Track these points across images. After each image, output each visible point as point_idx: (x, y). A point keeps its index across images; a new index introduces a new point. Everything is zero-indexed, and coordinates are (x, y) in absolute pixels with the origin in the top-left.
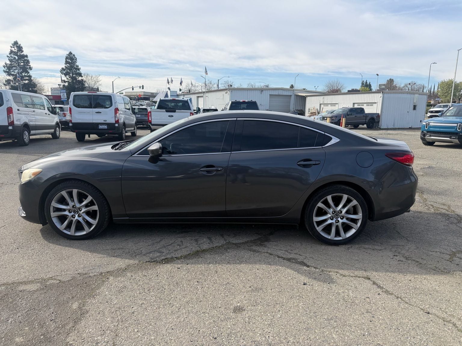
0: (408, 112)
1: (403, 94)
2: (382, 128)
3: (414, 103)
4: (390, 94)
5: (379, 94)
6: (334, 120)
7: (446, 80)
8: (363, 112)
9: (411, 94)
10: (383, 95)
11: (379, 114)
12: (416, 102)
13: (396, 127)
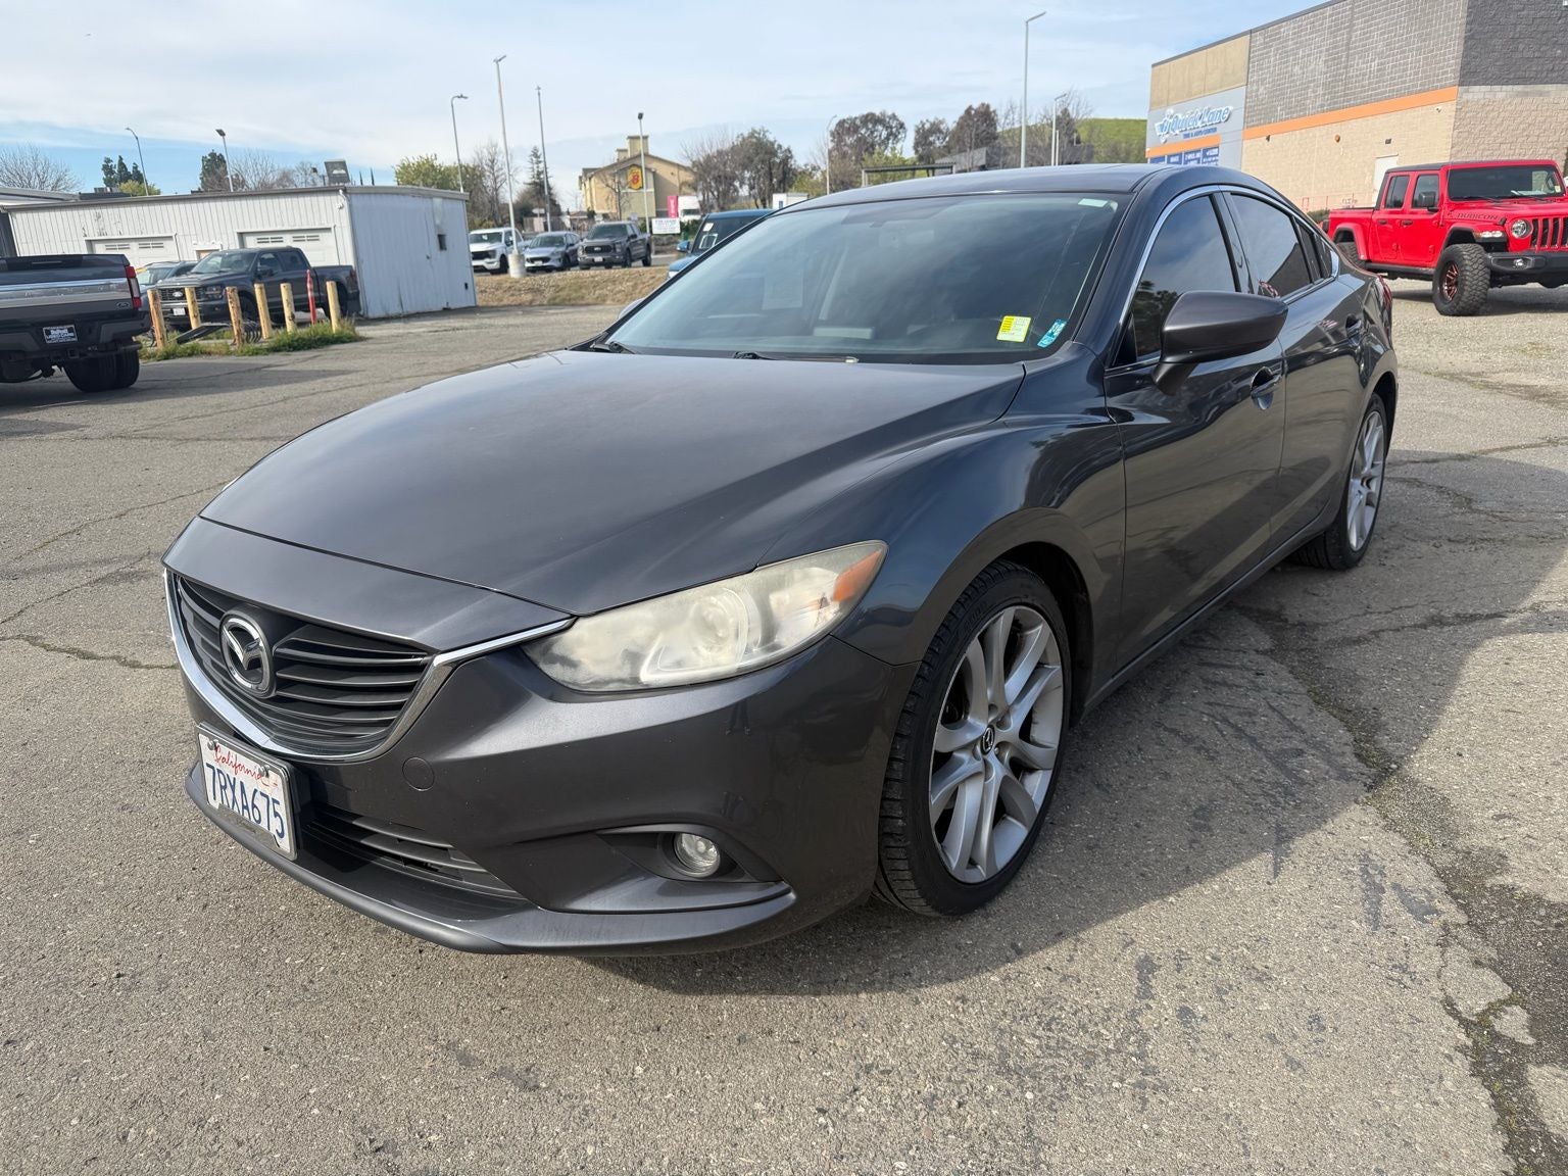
0: (428, 258)
1: (402, 197)
2: (371, 315)
3: (437, 227)
4: (366, 197)
5: (334, 198)
6: (214, 300)
7: (412, 161)
8: (300, 263)
9: (424, 196)
10: (349, 200)
11: (351, 267)
12: (442, 222)
13: (409, 309)
